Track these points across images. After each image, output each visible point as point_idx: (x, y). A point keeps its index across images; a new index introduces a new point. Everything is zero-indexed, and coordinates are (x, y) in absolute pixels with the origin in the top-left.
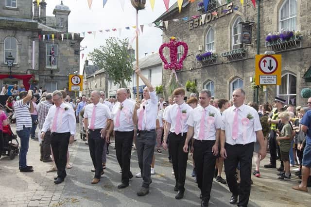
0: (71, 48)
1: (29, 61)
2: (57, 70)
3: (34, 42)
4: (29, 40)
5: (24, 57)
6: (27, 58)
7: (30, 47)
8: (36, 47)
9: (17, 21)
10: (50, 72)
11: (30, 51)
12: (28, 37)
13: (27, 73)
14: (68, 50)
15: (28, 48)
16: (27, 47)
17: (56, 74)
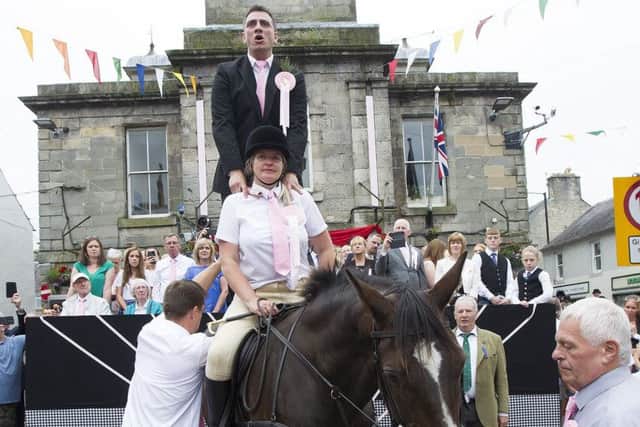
0: (490, 128)
1: (359, 176)
2: (449, 213)
3: (369, 100)
4: (354, 93)
5: (335, 163)
6: (350, 164)
7: (356, 120)
8: (379, 118)
9: (302, 30)
10: (423, 221)
11: (356, 135)
12: (347, 83)
13: (351, 220)
14: (481, 134)
15: (350, 126)
16: (345, 122)
17: (445, 228)
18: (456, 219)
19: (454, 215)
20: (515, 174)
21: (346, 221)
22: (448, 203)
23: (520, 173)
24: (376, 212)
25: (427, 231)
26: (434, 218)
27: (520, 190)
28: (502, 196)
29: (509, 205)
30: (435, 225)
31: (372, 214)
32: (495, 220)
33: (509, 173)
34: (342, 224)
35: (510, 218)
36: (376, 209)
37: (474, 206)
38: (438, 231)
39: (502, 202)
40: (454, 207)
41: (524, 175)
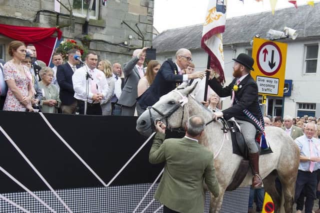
18: (104, 31)
19: (103, 28)
20: (147, 6)
23: (150, 6)
24: (58, 17)
25: (83, 36)
26: (89, 27)
27: (149, 18)
28: (137, 20)
29: (142, 27)
30: (89, 33)
31: (55, 19)
32: (131, 37)
33: (144, 5)
35: (145, 39)
36: (58, 14)
37: (117, 24)
39: (136, 25)
40: (104, 22)
41: (153, 8)
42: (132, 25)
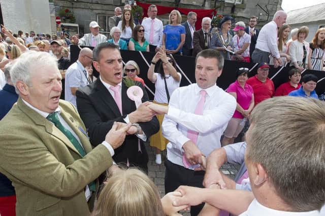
21: (201, 5)
22: (243, 3)
26: (236, 9)
30: (235, 12)
34: (200, 6)
38: (236, 15)
39: (266, 6)
42: (263, 6)
